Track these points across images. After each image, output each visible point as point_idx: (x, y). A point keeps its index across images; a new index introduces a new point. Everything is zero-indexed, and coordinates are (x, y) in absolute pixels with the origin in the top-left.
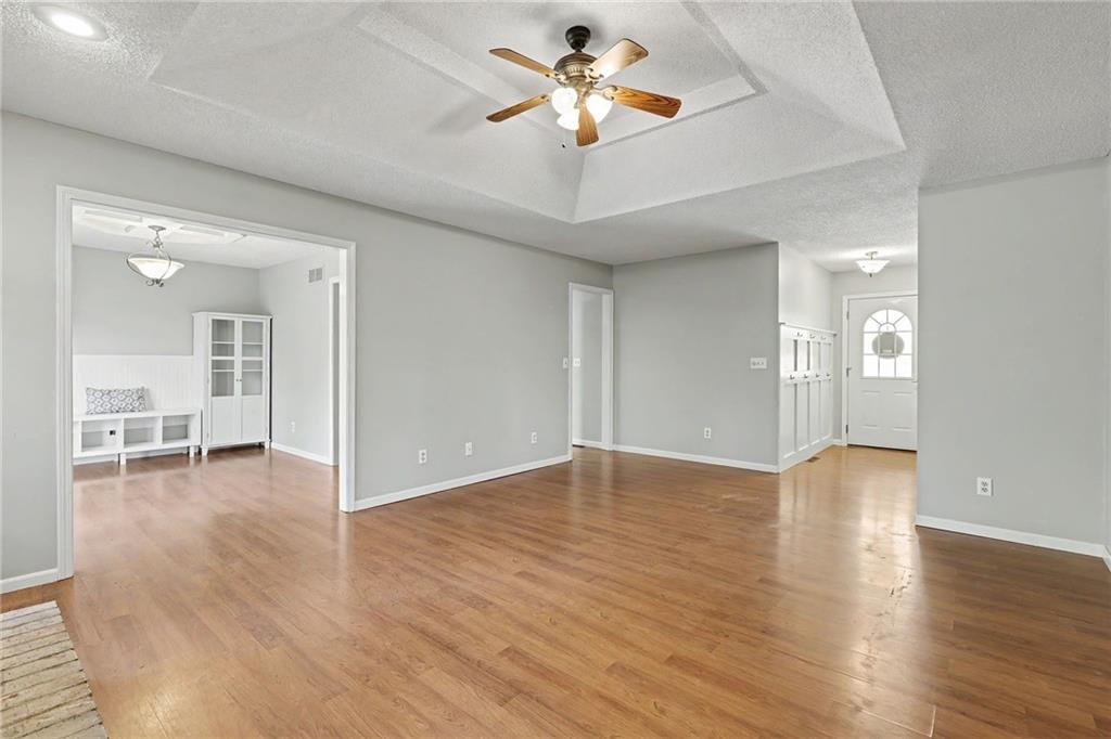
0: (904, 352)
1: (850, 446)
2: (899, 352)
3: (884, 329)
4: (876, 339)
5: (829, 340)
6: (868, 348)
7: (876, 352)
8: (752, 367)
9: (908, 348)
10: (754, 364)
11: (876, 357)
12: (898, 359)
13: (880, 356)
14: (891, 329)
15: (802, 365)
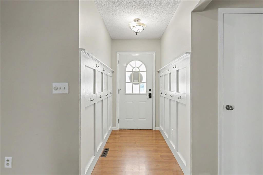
0: (142, 82)
1: (120, 129)
2: (141, 81)
3: (134, 70)
4: (131, 74)
5: (111, 74)
6: (128, 80)
7: (131, 82)
8: (54, 92)
9: (144, 80)
10: (56, 89)
11: (131, 84)
12: (140, 84)
13: (133, 83)
14: (138, 70)
15: (98, 90)
